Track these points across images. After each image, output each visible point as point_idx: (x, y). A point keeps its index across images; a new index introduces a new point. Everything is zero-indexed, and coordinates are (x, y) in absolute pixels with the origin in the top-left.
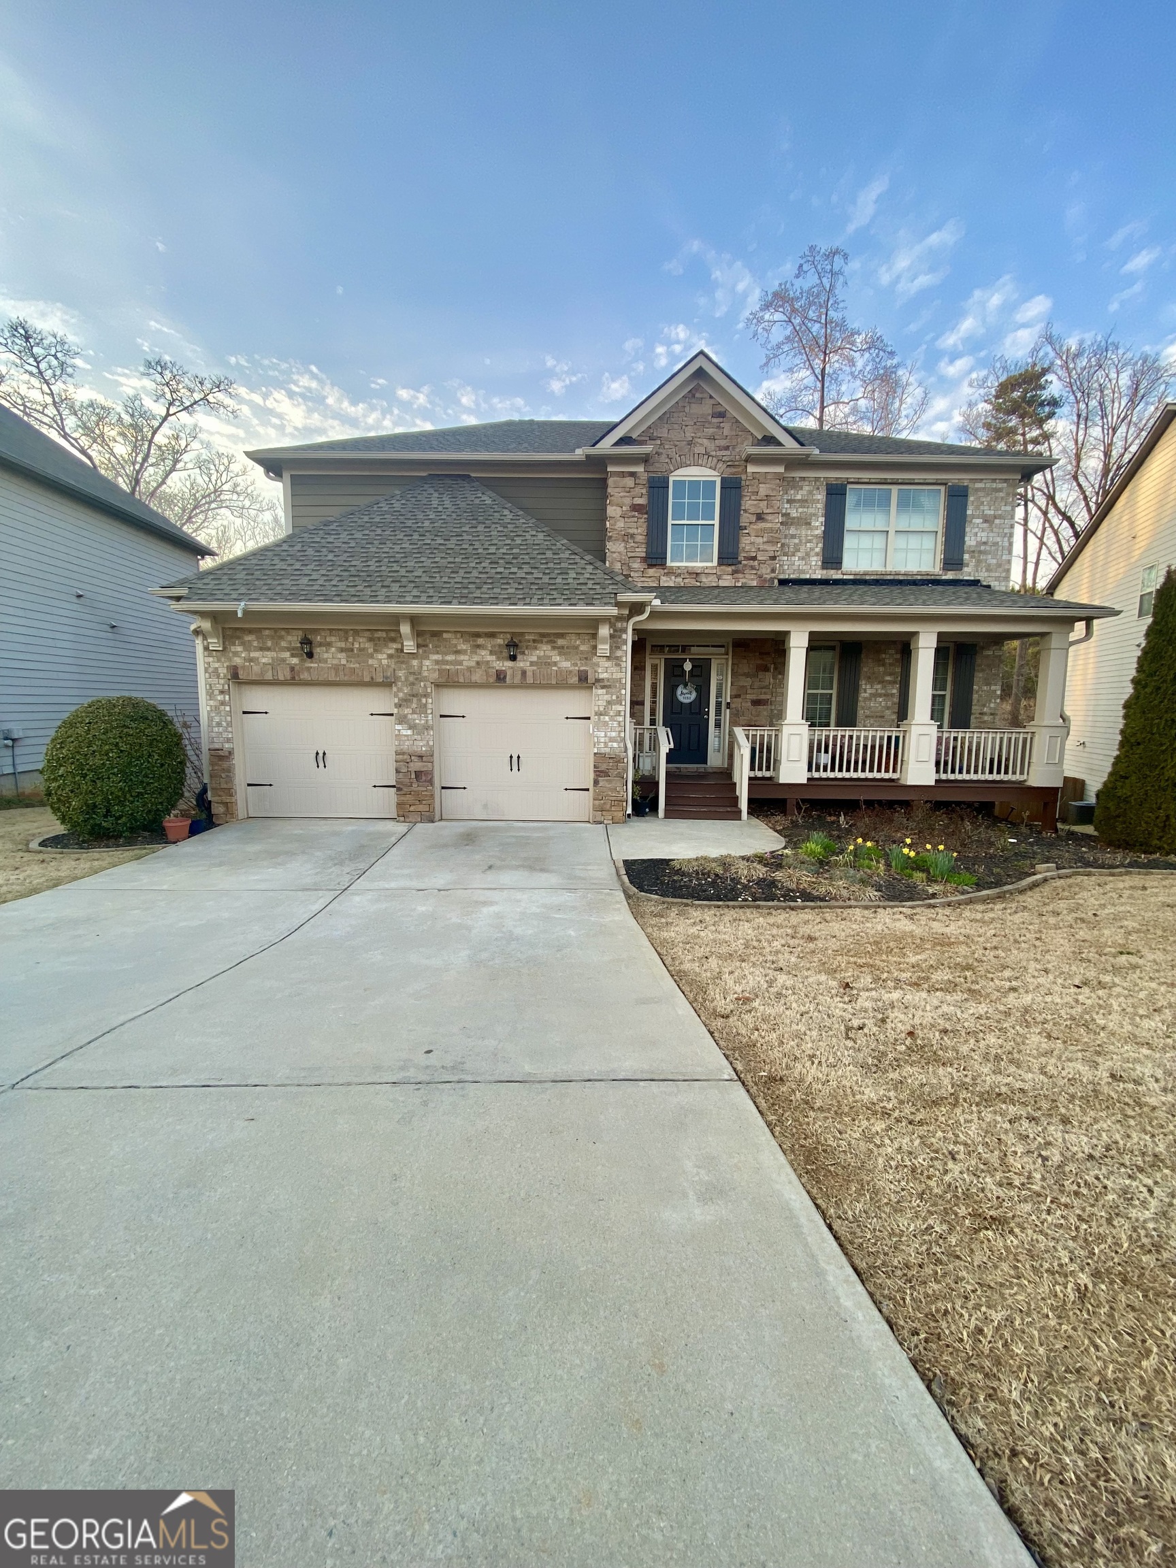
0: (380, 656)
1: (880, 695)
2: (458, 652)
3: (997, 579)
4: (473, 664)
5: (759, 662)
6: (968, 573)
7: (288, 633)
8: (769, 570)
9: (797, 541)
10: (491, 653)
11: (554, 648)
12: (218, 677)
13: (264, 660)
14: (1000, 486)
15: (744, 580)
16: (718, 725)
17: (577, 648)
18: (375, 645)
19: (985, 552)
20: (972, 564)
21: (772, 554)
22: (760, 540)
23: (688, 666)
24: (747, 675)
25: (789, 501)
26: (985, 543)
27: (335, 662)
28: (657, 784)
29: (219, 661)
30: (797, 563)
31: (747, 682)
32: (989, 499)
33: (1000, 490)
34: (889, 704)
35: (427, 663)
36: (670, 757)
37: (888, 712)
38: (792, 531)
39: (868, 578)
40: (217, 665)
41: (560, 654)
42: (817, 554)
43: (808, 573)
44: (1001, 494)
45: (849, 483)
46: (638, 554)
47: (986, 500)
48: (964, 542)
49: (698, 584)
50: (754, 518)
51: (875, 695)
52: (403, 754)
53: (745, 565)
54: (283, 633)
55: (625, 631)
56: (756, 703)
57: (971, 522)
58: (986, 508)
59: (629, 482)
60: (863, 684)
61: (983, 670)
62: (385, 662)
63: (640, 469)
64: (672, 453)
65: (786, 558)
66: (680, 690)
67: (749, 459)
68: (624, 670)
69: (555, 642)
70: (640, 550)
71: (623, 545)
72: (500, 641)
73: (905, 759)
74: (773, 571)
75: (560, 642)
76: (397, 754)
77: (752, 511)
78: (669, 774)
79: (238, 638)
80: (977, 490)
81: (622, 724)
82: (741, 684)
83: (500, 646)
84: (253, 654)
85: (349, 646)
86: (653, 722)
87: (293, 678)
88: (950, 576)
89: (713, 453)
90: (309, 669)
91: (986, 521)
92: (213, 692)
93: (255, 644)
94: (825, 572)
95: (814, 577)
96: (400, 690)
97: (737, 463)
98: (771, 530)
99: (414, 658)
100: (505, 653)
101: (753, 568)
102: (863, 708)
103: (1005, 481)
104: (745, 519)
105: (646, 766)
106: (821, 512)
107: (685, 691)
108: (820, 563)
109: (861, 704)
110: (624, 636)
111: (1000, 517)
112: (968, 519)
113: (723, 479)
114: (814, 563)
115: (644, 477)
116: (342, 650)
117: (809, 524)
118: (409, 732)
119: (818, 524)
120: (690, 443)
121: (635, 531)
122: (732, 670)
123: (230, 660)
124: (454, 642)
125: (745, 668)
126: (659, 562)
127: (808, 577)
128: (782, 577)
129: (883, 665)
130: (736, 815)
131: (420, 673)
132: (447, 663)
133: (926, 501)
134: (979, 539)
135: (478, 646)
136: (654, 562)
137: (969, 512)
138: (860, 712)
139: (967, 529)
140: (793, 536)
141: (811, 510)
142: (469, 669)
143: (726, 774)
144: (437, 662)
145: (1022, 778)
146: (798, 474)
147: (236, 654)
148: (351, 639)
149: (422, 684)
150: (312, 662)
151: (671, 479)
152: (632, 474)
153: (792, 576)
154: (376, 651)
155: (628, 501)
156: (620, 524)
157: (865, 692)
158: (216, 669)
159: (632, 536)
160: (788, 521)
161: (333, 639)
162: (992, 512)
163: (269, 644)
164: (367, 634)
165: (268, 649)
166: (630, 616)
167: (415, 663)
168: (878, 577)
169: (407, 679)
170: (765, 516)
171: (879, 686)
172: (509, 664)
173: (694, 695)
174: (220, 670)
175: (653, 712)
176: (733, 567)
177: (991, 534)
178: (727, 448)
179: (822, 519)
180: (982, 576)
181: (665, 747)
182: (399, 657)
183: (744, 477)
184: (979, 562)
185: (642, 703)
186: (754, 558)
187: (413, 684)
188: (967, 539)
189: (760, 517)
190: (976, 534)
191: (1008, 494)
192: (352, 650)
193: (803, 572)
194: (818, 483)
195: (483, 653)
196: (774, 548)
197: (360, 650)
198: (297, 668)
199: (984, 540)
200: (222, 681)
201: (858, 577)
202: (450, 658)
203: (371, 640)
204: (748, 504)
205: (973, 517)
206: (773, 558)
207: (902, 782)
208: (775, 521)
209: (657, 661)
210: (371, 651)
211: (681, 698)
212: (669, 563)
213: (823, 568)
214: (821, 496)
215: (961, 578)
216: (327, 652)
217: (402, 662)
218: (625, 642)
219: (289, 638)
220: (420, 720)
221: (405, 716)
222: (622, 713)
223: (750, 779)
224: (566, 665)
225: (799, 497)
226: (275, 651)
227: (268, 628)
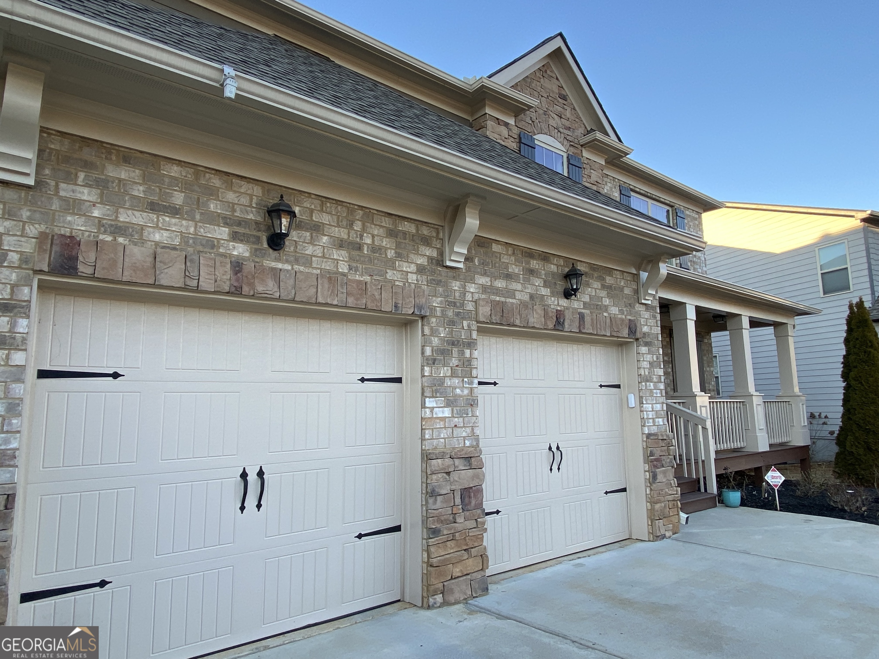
0: (405, 267)
2: (509, 277)
4: (526, 298)
7: (230, 187)
10: (546, 285)
11: (604, 287)
17: (622, 289)
18: (398, 245)
27: (328, 266)
35: (472, 288)
41: (609, 296)
54: (216, 182)
59: (504, 131)
62: (412, 278)
63: (511, 122)
64: (533, 117)
69: (604, 279)
72: (553, 268)
75: (609, 280)
83: (553, 274)
84: (124, 217)
85: (354, 237)
87: (237, 291)
89: (561, 130)
90: (276, 273)
93: (139, 191)
96: (434, 332)
97: (576, 145)
99: (454, 278)
100: (561, 286)
113: (569, 157)
115: (515, 131)
116: (341, 244)
118: (447, 412)
120: (544, 113)
123: (51, 218)
124: (505, 259)
131: (462, 305)
132: (497, 291)
135: (532, 272)
142: (524, 304)
144: (484, 289)
147: (73, 205)
148: (358, 226)
149: (465, 323)
150: (278, 260)
151: (536, 142)
152: (505, 125)
154: (399, 255)
161: (325, 218)
163: (178, 198)
164: (387, 222)
167: (456, 285)
169: (444, 315)
172: (564, 302)
174: (9, 243)
178: (569, 129)
182: (433, 272)
183: (581, 159)
187: (452, 323)
192: (359, 247)
195: (538, 282)
197: (375, 249)
198: (248, 267)
200: (10, 275)
202: (500, 284)
203: (391, 233)
210: (391, 254)
216: (312, 242)
217: (439, 283)
219: (231, 196)
220: (462, 388)
221: (441, 382)
224: (614, 310)
226: (193, 219)
227: (180, 163)
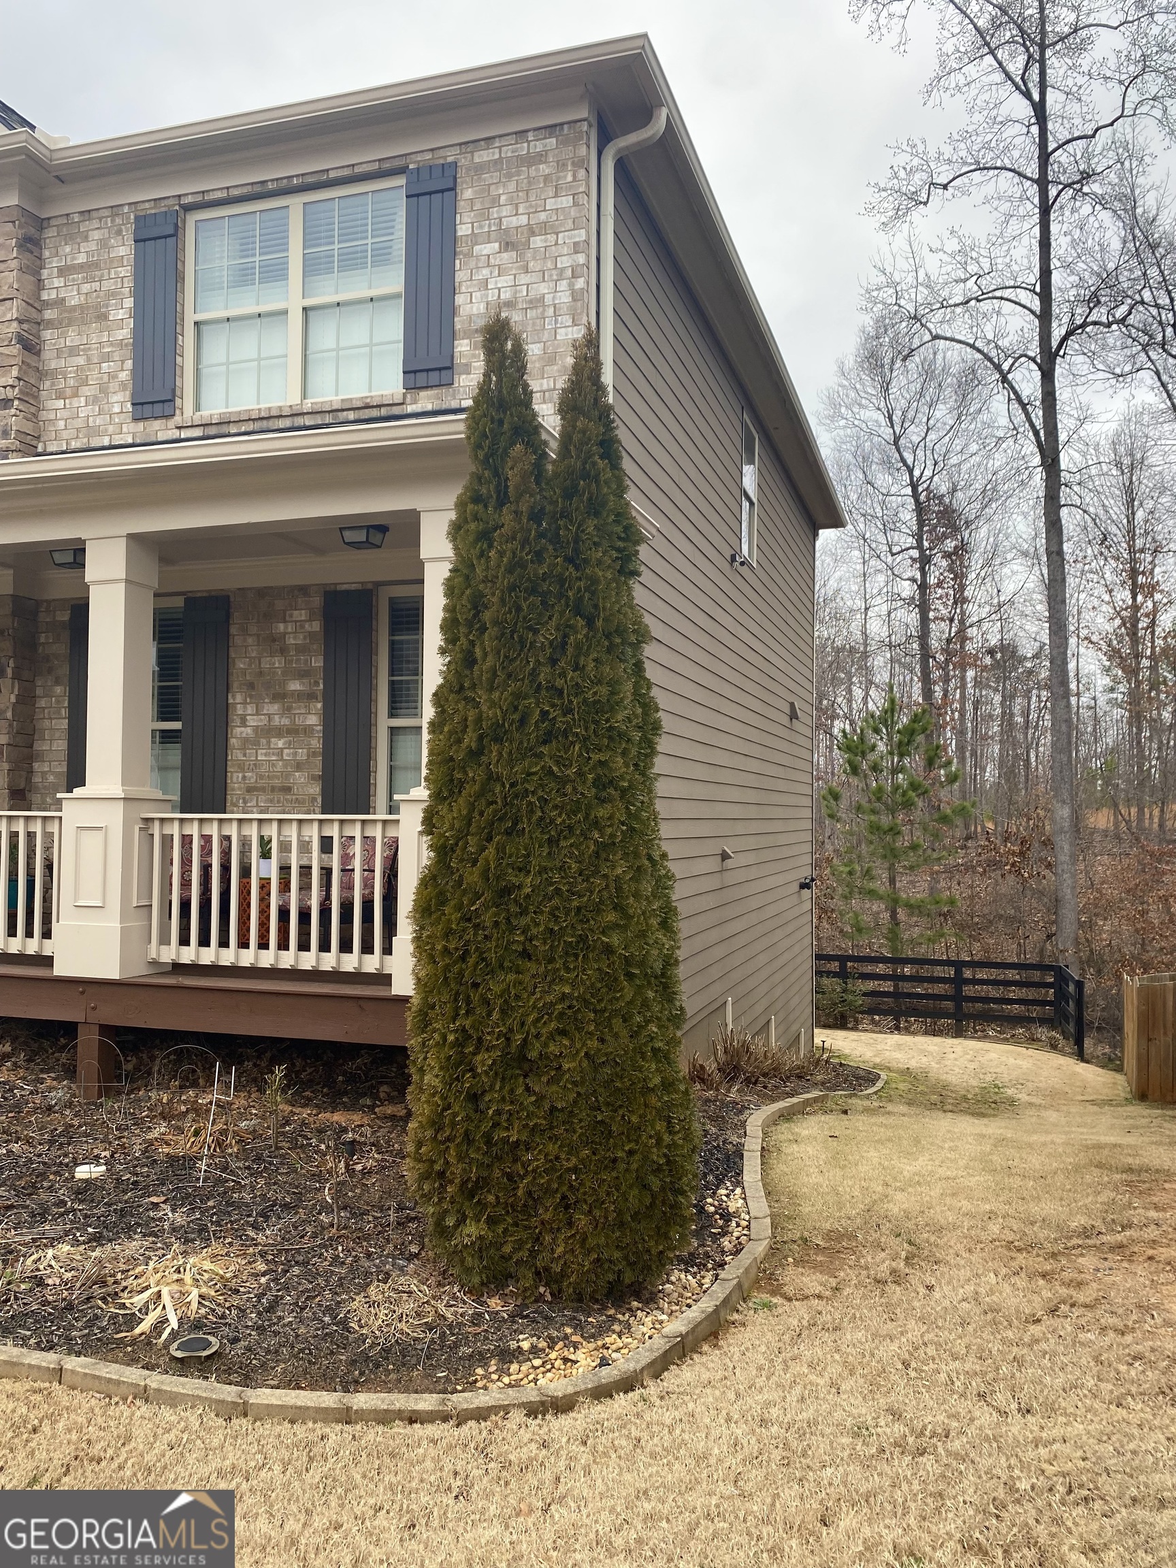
1: (279, 732)
6: (465, 390)
9: (81, 360)
14: (539, 147)
32: (512, 186)
33: (541, 158)
34: (302, 754)
37: (300, 777)
42: (123, 386)
43: (105, 432)
44: (544, 169)
45: (188, 208)
47: (504, 191)
48: (454, 311)
51: (268, 732)
57: (470, 255)
58: (505, 211)
60: (236, 698)
65: (60, 403)
80: (480, 169)
88: (425, 402)
91: (507, 246)
94: (141, 425)
95: (118, 440)
102: (241, 768)
103: (551, 129)
106: (128, 286)
108: (129, 407)
109: (235, 755)
111: (545, 229)
112: (462, 248)
114: (117, 409)
117: (103, 317)
119: (122, 312)
129: (283, 651)
134: (492, 296)
137: (463, 230)
138: (235, 780)
139: (460, 276)
140: (71, 351)
141: (107, 285)
146: (74, 206)
157: (244, 723)
162: (523, 220)
171: (274, 708)
177: (524, 279)
179: (129, 303)
188: (459, 299)
190: (485, 284)
191: (561, 166)
194: (118, 221)
199: (507, 295)
205: (474, 239)
213: (136, 419)
214: (125, 249)
215: (452, 404)
225: (82, 258)
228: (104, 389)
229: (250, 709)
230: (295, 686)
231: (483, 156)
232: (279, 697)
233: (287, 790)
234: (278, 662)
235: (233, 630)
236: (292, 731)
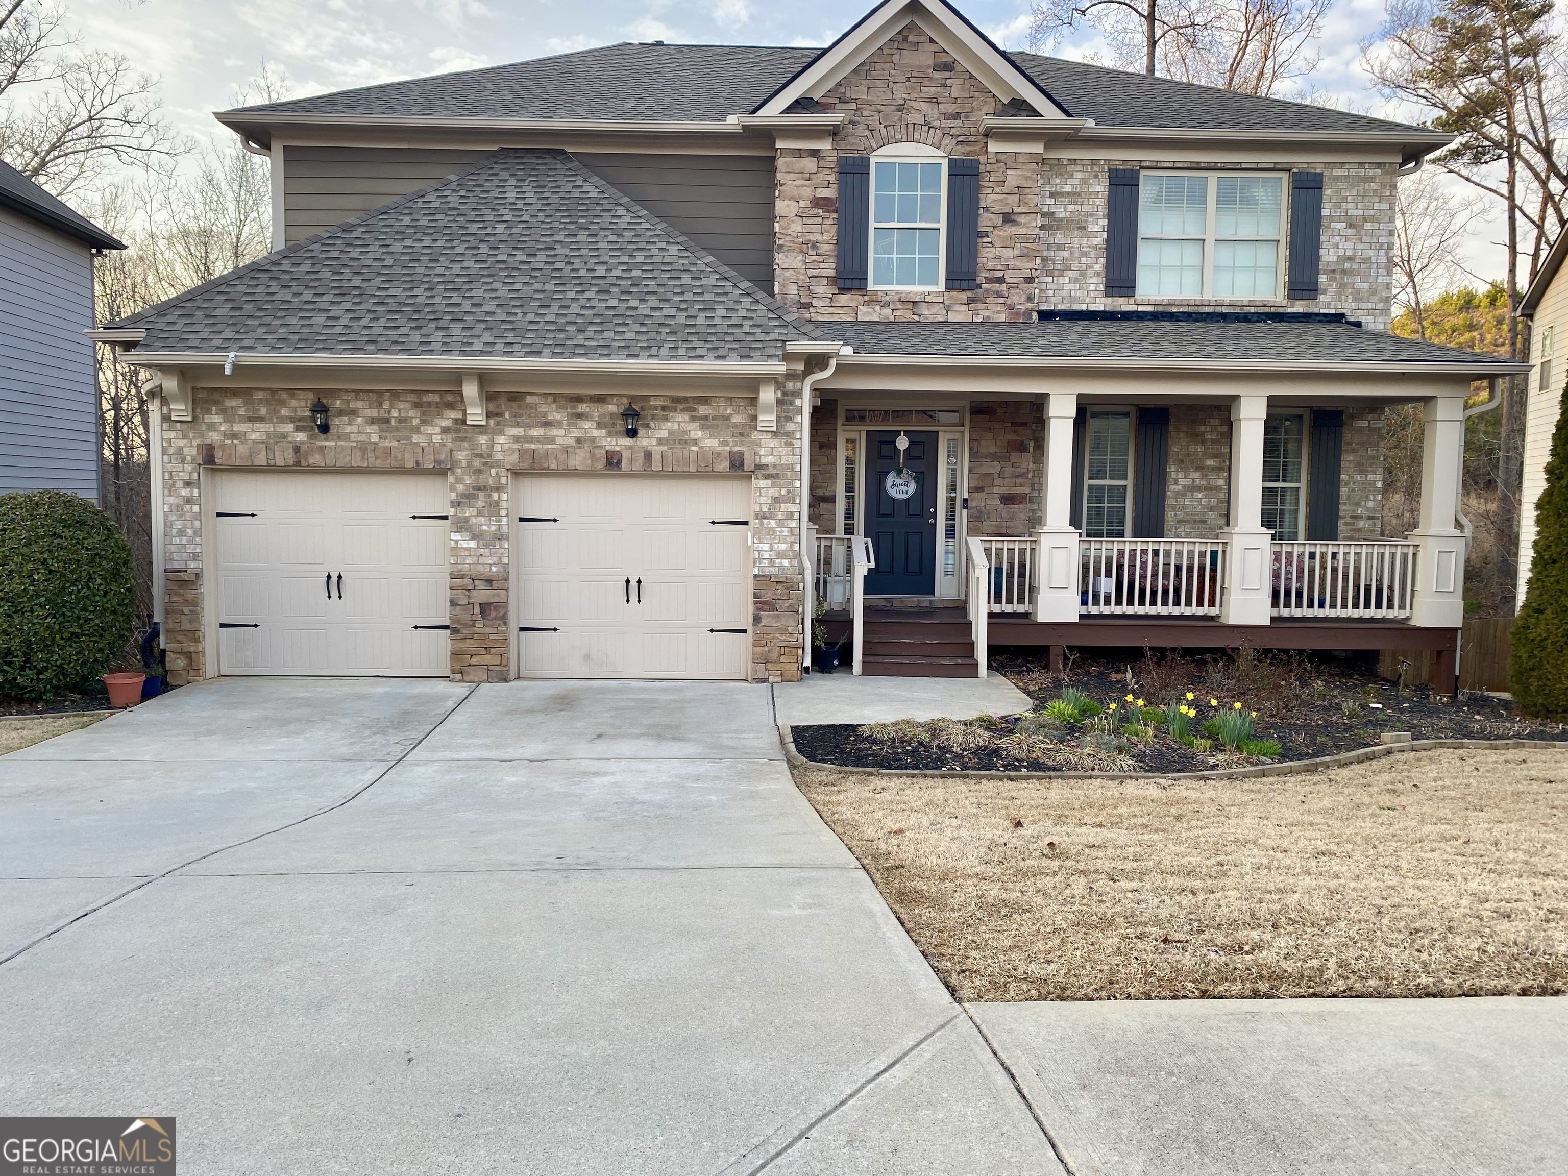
0: (430, 430)
1: (1199, 489)
2: (548, 424)
3: (1370, 312)
4: (571, 442)
5: (1010, 437)
6: (1325, 304)
7: (293, 397)
8: (1023, 299)
9: (1066, 254)
10: (599, 425)
11: (693, 419)
12: (183, 461)
13: (254, 436)
14: (1371, 173)
15: (986, 313)
16: (950, 533)
17: (727, 418)
18: (423, 413)
19: (1351, 273)
20: (1333, 289)
21: (1027, 274)
22: (1008, 253)
23: (902, 443)
24: (994, 457)
25: (1052, 195)
26: (1350, 259)
27: (362, 438)
28: (851, 622)
29: (185, 437)
30: (1067, 287)
31: (994, 467)
32: (1354, 192)
33: (1371, 179)
34: (1214, 502)
35: (501, 439)
36: (872, 583)
37: (1212, 515)
38: (1059, 238)
39: (1174, 309)
40: (181, 443)
41: (703, 428)
42: (1097, 274)
43: (1084, 302)
44: (1373, 186)
45: (1142, 168)
46: (824, 273)
47: (1350, 194)
48: (1318, 258)
49: (916, 318)
50: (999, 220)
51: (1193, 488)
52: (462, 577)
53: (987, 290)
54: (284, 396)
55: (798, 394)
56: (1008, 499)
57: (1329, 227)
58: (1351, 206)
59: (810, 164)
60: (1172, 470)
61: (1354, 451)
62: (437, 439)
63: (825, 145)
64: (874, 122)
65: (1050, 279)
66: (890, 479)
67: (989, 134)
68: (798, 451)
69: (695, 410)
70: (827, 266)
71: (800, 257)
72: (612, 408)
73: (1226, 586)
74: (1030, 299)
75: (703, 410)
76: (453, 576)
77: (997, 208)
78: (868, 609)
79: (216, 402)
80: (1337, 179)
81: (796, 531)
82: (984, 470)
83: (612, 415)
84: (237, 428)
85: (383, 414)
86: (849, 530)
87: (298, 463)
88: (1299, 307)
89: (936, 124)
90: (322, 449)
91: (1351, 226)
92: (173, 485)
93: (242, 412)
94: (1110, 300)
95: (1093, 307)
96: (459, 480)
97: (972, 139)
98: (1026, 238)
99: (481, 433)
100: (620, 425)
101: (999, 294)
102: (1173, 508)
103: (1379, 166)
104: (985, 221)
105: (836, 596)
106: (1103, 210)
107: (898, 481)
108: (1102, 287)
109: (1170, 501)
110: (798, 402)
111: (1372, 219)
112: (1324, 223)
113: (952, 164)
114: (1092, 287)
115: (831, 158)
116: (372, 421)
117: (1084, 228)
118: (472, 544)
119: (1098, 230)
120: (900, 108)
121: (819, 237)
122: (971, 449)
123: (202, 435)
124: (543, 408)
125: (989, 446)
126: (856, 284)
127: (1084, 307)
128: (1044, 307)
129: (1203, 442)
130: (971, 671)
131: (490, 456)
132: (531, 440)
133: (1261, 194)
134: (1341, 252)
135: (580, 416)
136: (848, 284)
137: (1325, 212)
138: (1170, 515)
139: (1323, 238)
140: (1060, 247)
141: (1086, 208)
142: (566, 450)
143: (960, 608)
144: (517, 439)
145: (1403, 614)
146: (1065, 155)
147: (211, 427)
148: (386, 405)
149: (493, 471)
150: (326, 439)
151: (873, 161)
152: (814, 153)
153: (1060, 307)
154: (424, 422)
155: (807, 193)
156: (796, 227)
157: (1176, 483)
158: (180, 450)
159: (814, 245)
160: (1051, 223)
161: (359, 404)
162: (1361, 212)
163: (263, 411)
164: (411, 398)
165: (261, 420)
166: (808, 372)
167: (483, 439)
168: (1190, 309)
169: (469, 465)
170: (1016, 217)
171: (1197, 475)
172: (628, 441)
173: (912, 488)
174: (186, 451)
175: (849, 514)
176: (969, 294)
177: (1359, 246)
178: (957, 116)
179: (1105, 222)
180: (1347, 307)
181: (862, 566)
182: (458, 431)
183: (982, 159)
184: (1342, 286)
185: (832, 500)
186: (1001, 280)
187: (479, 471)
188: (1322, 252)
189: (1008, 218)
190: (1336, 246)
191: (1383, 186)
192: (388, 421)
193: (1077, 300)
194: (1096, 169)
195: (587, 425)
196: (1030, 265)
197: (400, 420)
198: (304, 448)
199: (1349, 253)
200: (188, 468)
201: (1160, 309)
202: (536, 432)
203: (416, 405)
204: (991, 198)
205: (1332, 219)
206: (1030, 280)
207: (1223, 621)
208: (1030, 225)
209: (853, 435)
210: (416, 422)
211: (893, 493)
212: (871, 286)
213: (1107, 295)
214: (1101, 187)
215: (1316, 311)
216: (350, 424)
217: (464, 439)
218: (800, 411)
219: (294, 403)
220: (489, 525)
221: (467, 520)
222: (796, 516)
223: (991, 615)
224: (711, 443)
225: (1068, 189)
226: (272, 422)
227: (262, 389)
228: (1083, 274)
229: (1180, 475)
230: (1210, 462)
231: (1338, 172)
232: (1198, 469)
233: (1204, 522)
234: (1200, 449)
235: (1171, 428)
236: (1208, 489)
